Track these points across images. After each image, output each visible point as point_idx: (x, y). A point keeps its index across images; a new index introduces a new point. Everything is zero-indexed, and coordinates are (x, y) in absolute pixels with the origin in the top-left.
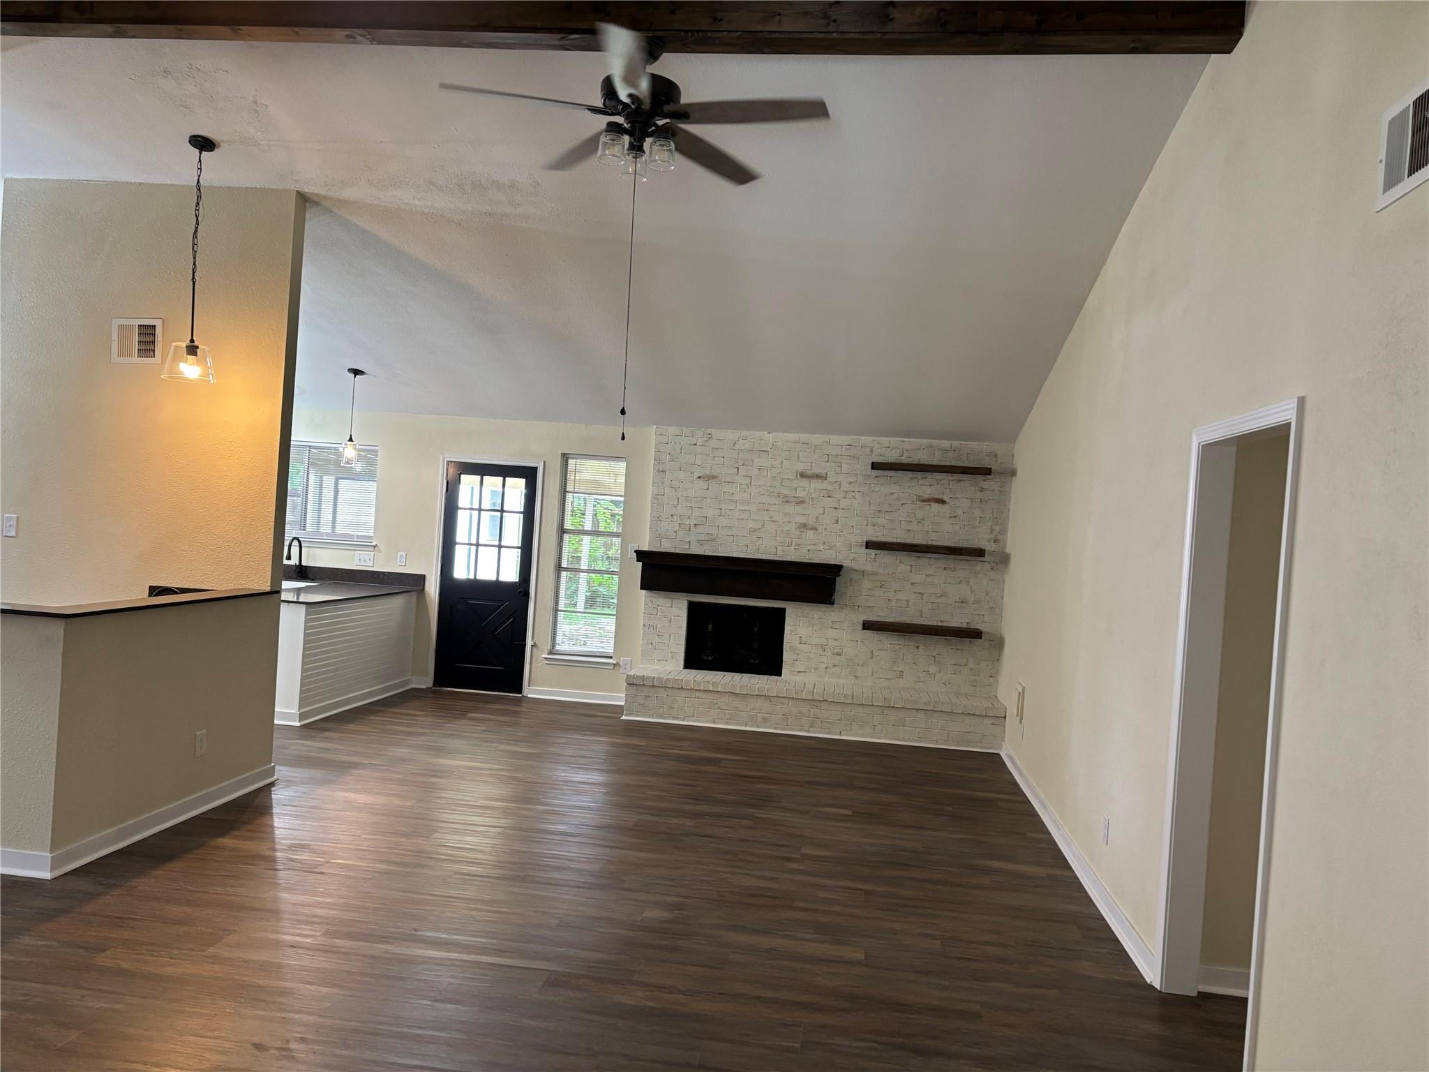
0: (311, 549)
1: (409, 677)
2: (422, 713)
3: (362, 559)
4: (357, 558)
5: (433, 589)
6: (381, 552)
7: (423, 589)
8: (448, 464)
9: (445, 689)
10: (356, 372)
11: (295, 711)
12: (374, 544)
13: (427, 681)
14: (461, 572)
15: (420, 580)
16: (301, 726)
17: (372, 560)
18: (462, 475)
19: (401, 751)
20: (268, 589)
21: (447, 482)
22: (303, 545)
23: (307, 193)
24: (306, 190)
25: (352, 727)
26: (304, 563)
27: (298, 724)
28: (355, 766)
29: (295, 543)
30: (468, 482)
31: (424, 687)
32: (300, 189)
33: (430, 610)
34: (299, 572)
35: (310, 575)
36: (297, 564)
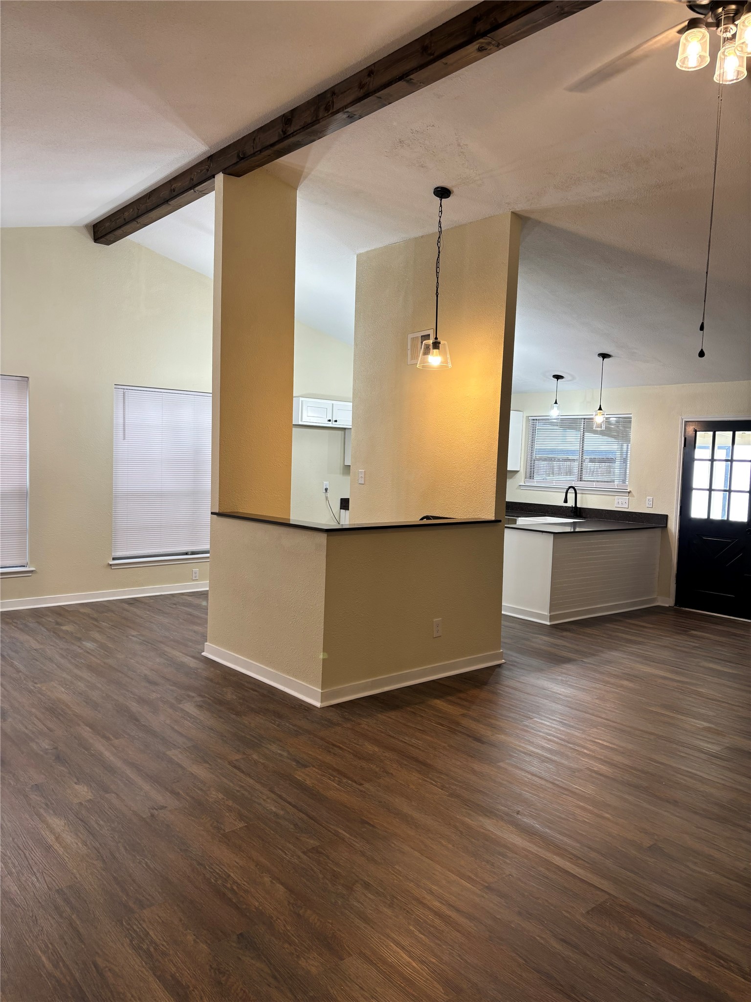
0: (584, 495)
1: (656, 597)
2: (651, 626)
3: (620, 503)
4: (616, 502)
5: (674, 525)
6: (633, 496)
7: (666, 527)
8: (685, 426)
9: (684, 609)
10: (604, 356)
11: (546, 613)
12: (628, 491)
13: (668, 601)
14: (698, 511)
15: (665, 518)
16: (550, 625)
17: (627, 503)
18: (698, 433)
19: (615, 655)
20: (493, 519)
21: (685, 439)
22: (577, 492)
23: (519, 211)
24: (518, 210)
25: (588, 630)
26: (578, 506)
27: (548, 623)
28: (568, 660)
29: (572, 490)
30: (704, 438)
31: (667, 605)
32: (513, 210)
33: (671, 544)
34: (574, 512)
35: (584, 515)
36: (574, 506)
